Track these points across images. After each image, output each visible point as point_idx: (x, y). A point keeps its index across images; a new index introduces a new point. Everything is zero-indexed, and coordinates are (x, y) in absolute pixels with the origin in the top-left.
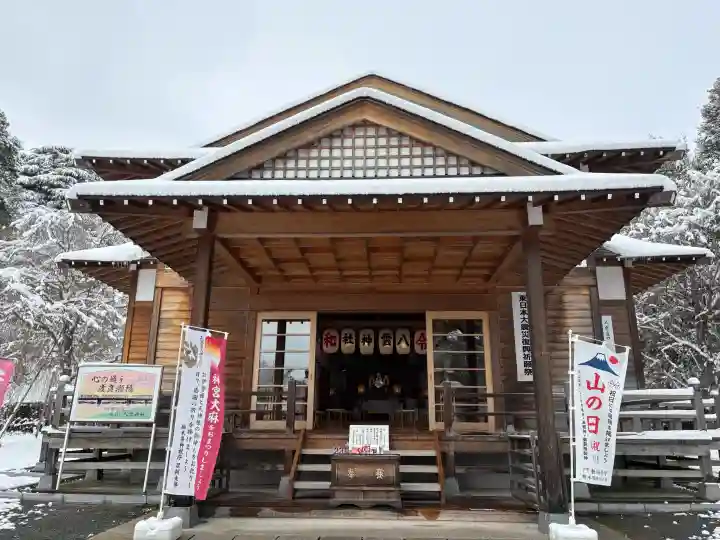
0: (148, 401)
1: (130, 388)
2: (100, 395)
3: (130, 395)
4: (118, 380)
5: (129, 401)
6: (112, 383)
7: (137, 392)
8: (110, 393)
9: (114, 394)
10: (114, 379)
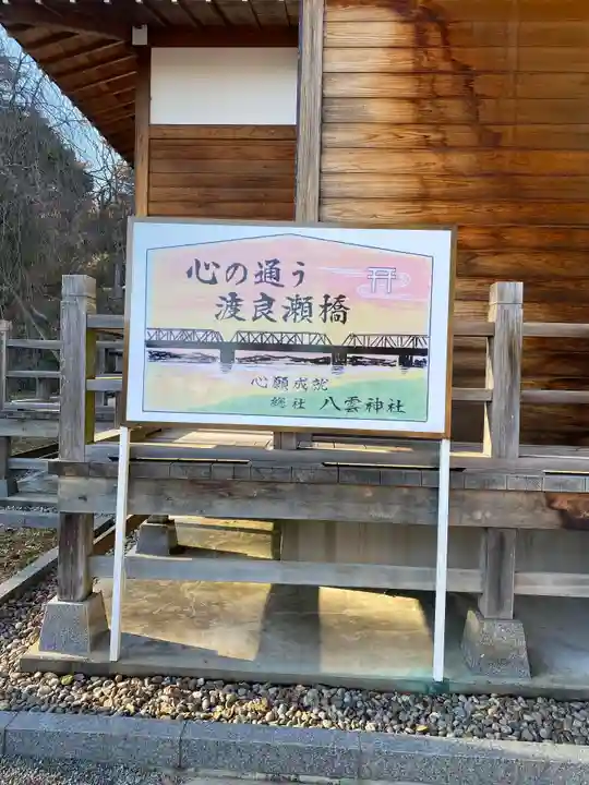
0: (410, 356)
1: (337, 308)
2: (229, 331)
3: (338, 335)
4: (287, 278)
5: (342, 356)
6: (270, 290)
7: (366, 324)
8: (264, 324)
9: (281, 326)
10: (272, 272)
